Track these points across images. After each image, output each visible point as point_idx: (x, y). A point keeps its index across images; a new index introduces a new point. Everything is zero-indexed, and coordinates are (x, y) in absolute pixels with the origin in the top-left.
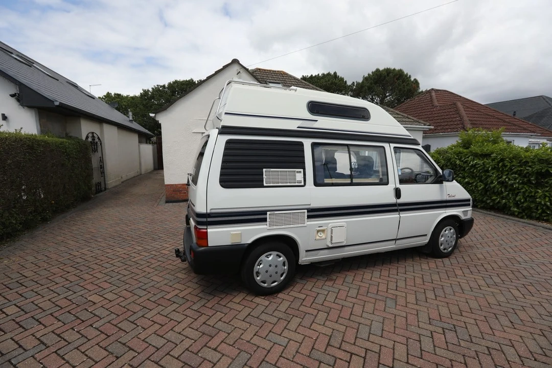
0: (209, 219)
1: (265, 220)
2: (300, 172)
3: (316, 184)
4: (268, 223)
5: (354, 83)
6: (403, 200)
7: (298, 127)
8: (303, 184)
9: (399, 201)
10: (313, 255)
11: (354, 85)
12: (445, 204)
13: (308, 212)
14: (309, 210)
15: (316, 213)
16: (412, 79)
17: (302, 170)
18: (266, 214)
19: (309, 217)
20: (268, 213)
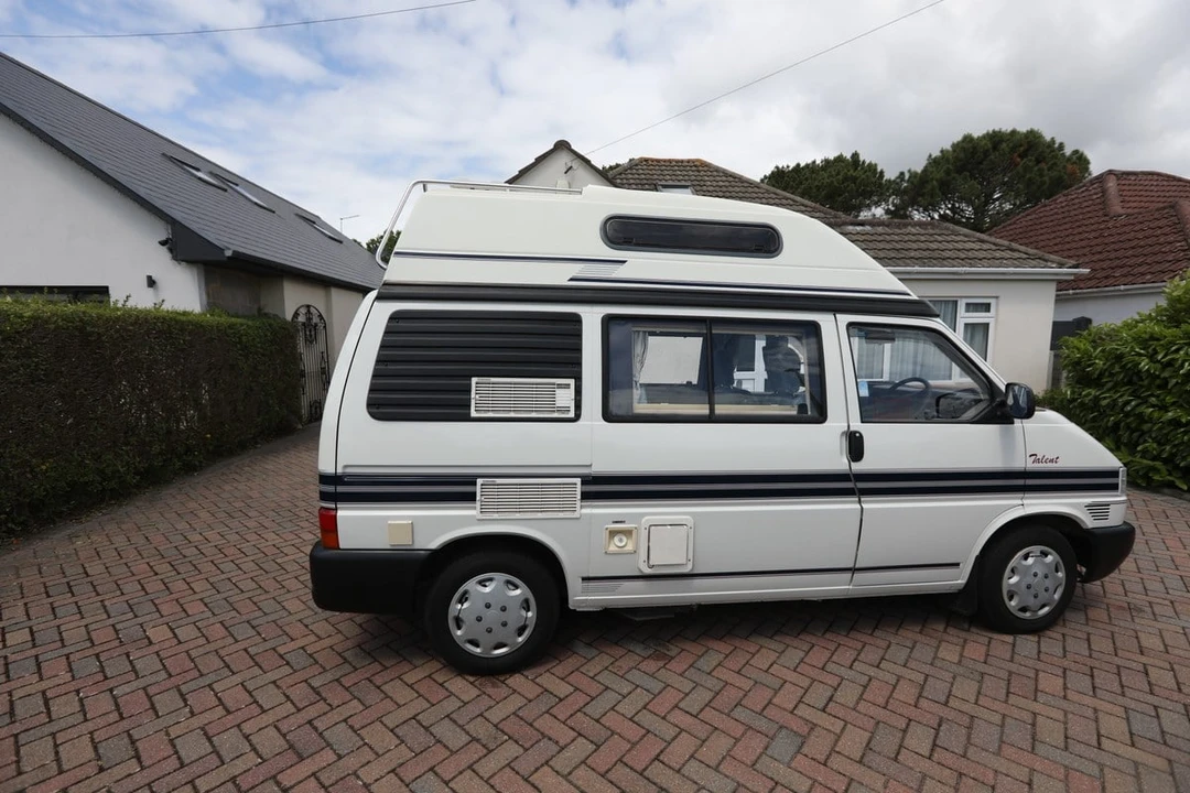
0: (341, 489)
1: (471, 497)
2: (568, 386)
3: (608, 416)
4: (478, 504)
5: (902, 174)
6: (869, 463)
7: (571, 280)
8: (572, 415)
9: (858, 467)
10: (606, 591)
11: (903, 180)
12: (1020, 482)
13: (583, 483)
14: (587, 480)
15: (602, 487)
16: (1068, 151)
17: (572, 382)
18: (475, 484)
19: (586, 496)
20: (479, 481)
